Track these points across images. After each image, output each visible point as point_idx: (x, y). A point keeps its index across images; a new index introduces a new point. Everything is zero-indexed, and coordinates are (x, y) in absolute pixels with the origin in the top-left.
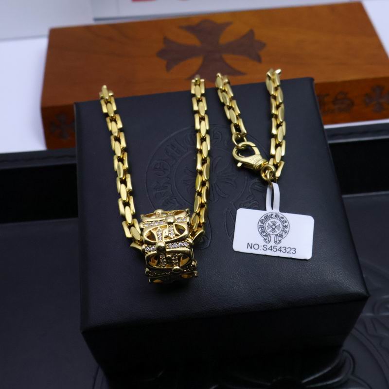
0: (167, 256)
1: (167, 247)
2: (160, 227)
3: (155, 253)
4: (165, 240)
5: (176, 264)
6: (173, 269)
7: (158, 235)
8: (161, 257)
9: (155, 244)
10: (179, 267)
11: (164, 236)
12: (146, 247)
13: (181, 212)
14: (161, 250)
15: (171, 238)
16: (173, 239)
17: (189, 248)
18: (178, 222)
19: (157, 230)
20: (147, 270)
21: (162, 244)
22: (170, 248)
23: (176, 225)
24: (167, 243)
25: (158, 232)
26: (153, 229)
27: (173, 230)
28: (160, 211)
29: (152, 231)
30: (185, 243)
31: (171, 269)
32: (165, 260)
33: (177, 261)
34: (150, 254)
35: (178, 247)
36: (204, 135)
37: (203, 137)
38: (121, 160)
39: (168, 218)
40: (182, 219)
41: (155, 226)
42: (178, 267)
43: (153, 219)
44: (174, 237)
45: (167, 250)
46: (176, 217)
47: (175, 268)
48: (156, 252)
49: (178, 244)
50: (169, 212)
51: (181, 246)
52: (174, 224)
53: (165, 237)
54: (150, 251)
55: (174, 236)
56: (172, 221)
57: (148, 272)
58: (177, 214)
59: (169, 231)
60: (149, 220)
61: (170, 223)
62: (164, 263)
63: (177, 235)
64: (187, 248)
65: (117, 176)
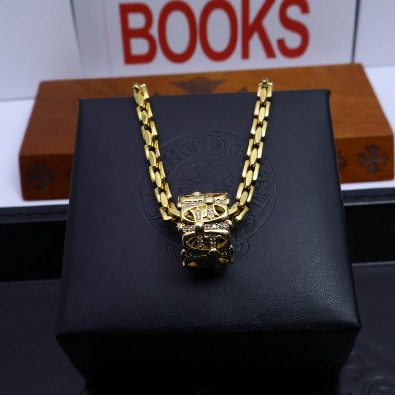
0: (205, 237)
1: (206, 228)
2: (199, 207)
3: (193, 234)
4: (203, 221)
5: (213, 246)
6: (210, 252)
7: (196, 215)
8: (198, 238)
9: (193, 224)
10: (217, 249)
11: (203, 216)
12: (183, 226)
13: (220, 195)
14: (199, 230)
15: (210, 219)
16: (212, 220)
17: (228, 230)
18: (217, 203)
19: (196, 210)
20: (183, 251)
21: (201, 225)
22: (208, 229)
23: (216, 206)
24: (205, 223)
25: (197, 212)
26: (191, 209)
27: (212, 211)
28: (197, 193)
29: (191, 211)
30: (224, 225)
31: (207, 252)
32: (202, 241)
33: (215, 243)
34: (187, 233)
35: (217, 229)
36: (261, 121)
37: (260, 123)
38: (152, 149)
39: (207, 199)
40: (221, 201)
41: (194, 206)
42: (215, 250)
43: (191, 200)
44: (213, 218)
45: (206, 231)
46: (216, 198)
47: (212, 250)
48: (193, 232)
49: (217, 225)
50: (208, 195)
51: (220, 227)
52: (213, 205)
53: (204, 218)
54: (188, 231)
55: (213, 216)
56: (211, 202)
57: (184, 253)
58: (216, 196)
59: (208, 211)
60: (188, 200)
61: (209, 204)
62: (201, 244)
63: (216, 216)
64: (226, 229)
65: (150, 165)
